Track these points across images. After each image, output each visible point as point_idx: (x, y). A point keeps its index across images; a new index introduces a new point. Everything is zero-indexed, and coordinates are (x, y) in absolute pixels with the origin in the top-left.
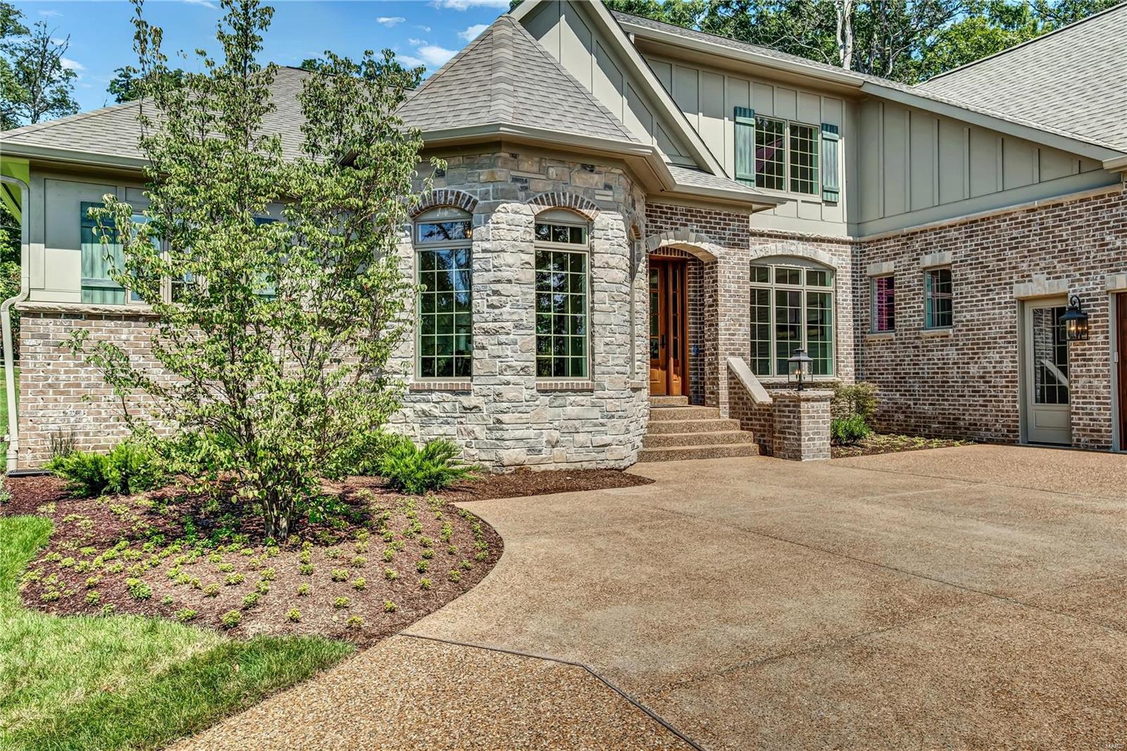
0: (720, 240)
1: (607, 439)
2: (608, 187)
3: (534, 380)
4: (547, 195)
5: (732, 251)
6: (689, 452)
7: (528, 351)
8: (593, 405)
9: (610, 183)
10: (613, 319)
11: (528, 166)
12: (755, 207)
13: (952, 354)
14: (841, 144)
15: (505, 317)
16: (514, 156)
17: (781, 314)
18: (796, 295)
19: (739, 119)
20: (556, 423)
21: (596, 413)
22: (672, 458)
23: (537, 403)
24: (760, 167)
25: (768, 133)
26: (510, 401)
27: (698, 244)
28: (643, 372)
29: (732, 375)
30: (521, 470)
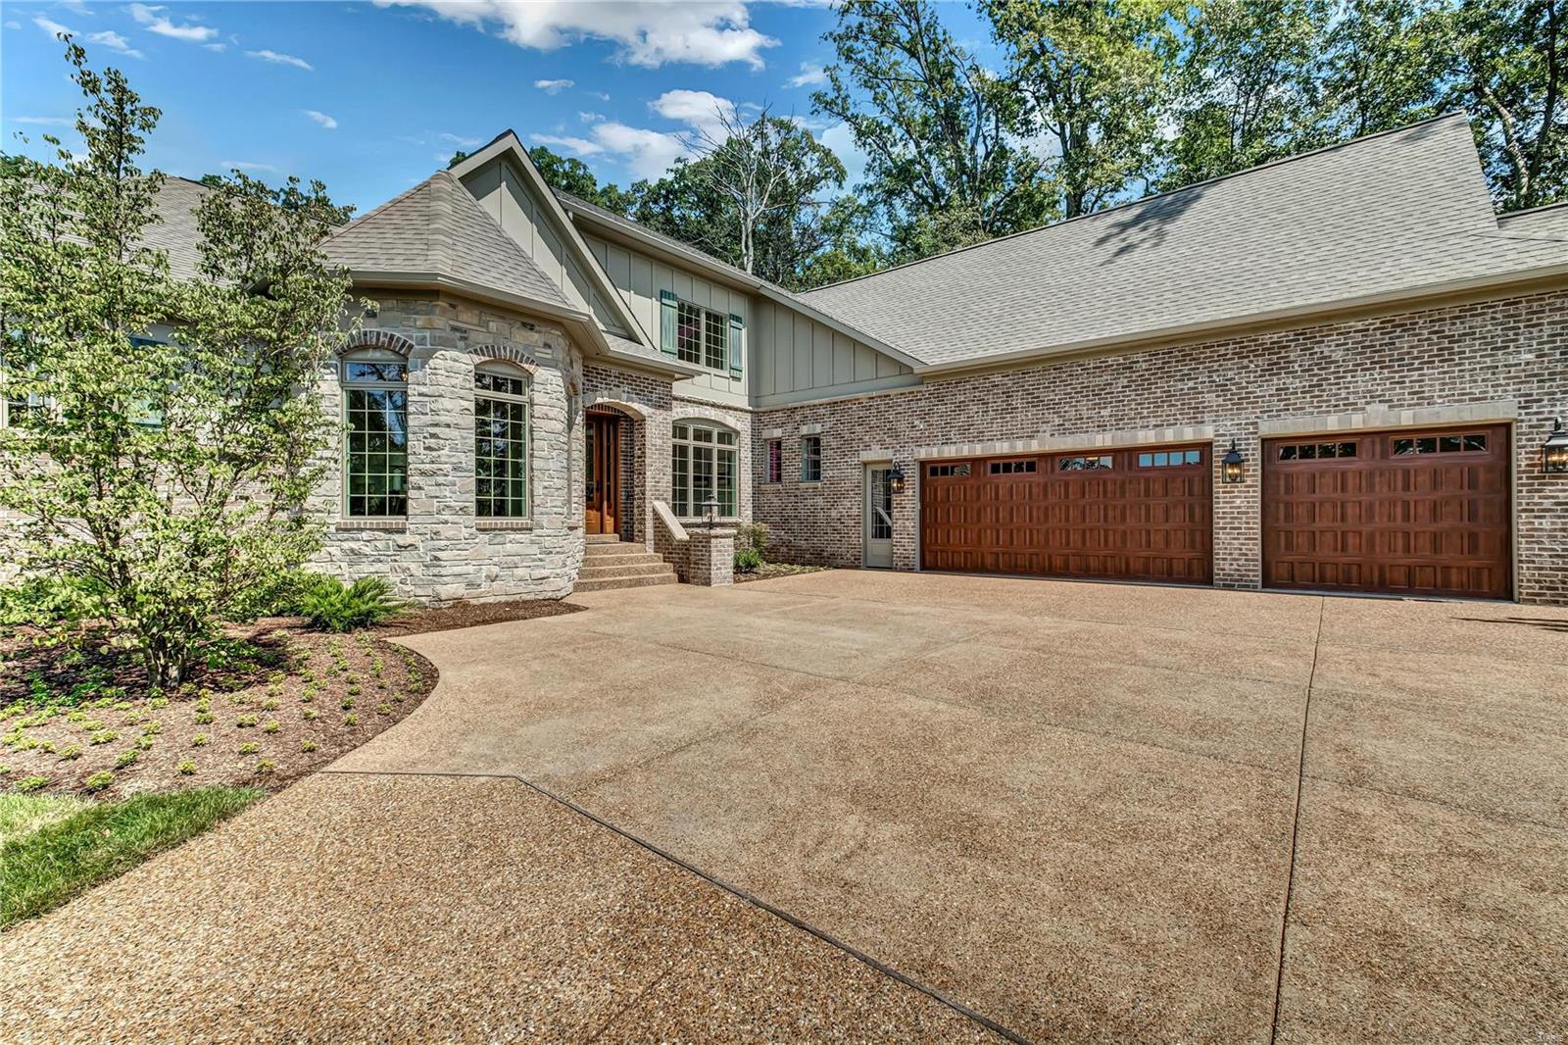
0: (648, 402)
1: (545, 573)
2: (547, 346)
3: (473, 520)
4: (487, 347)
5: (658, 412)
6: (620, 581)
7: (467, 492)
8: (533, 542)
9: (548, 342)
10: (551, 465)
11: (467, 317)
12: (677, 376)
13: (820, 501)
14: (744, 332)
15: (443, 459)
16: (453, 306)
17: (697, 466)
18: (709, 451)
19: (664, 301)
20: (496, 559)
21: (535, 549)
22: (605, 588)
23: (477, 540)
24: (681, 343)
25: (687, 316)
26: (448, 539)
27: (629, 404)
28: (579, 514)
29: (656, 516)
30: (459, 603)
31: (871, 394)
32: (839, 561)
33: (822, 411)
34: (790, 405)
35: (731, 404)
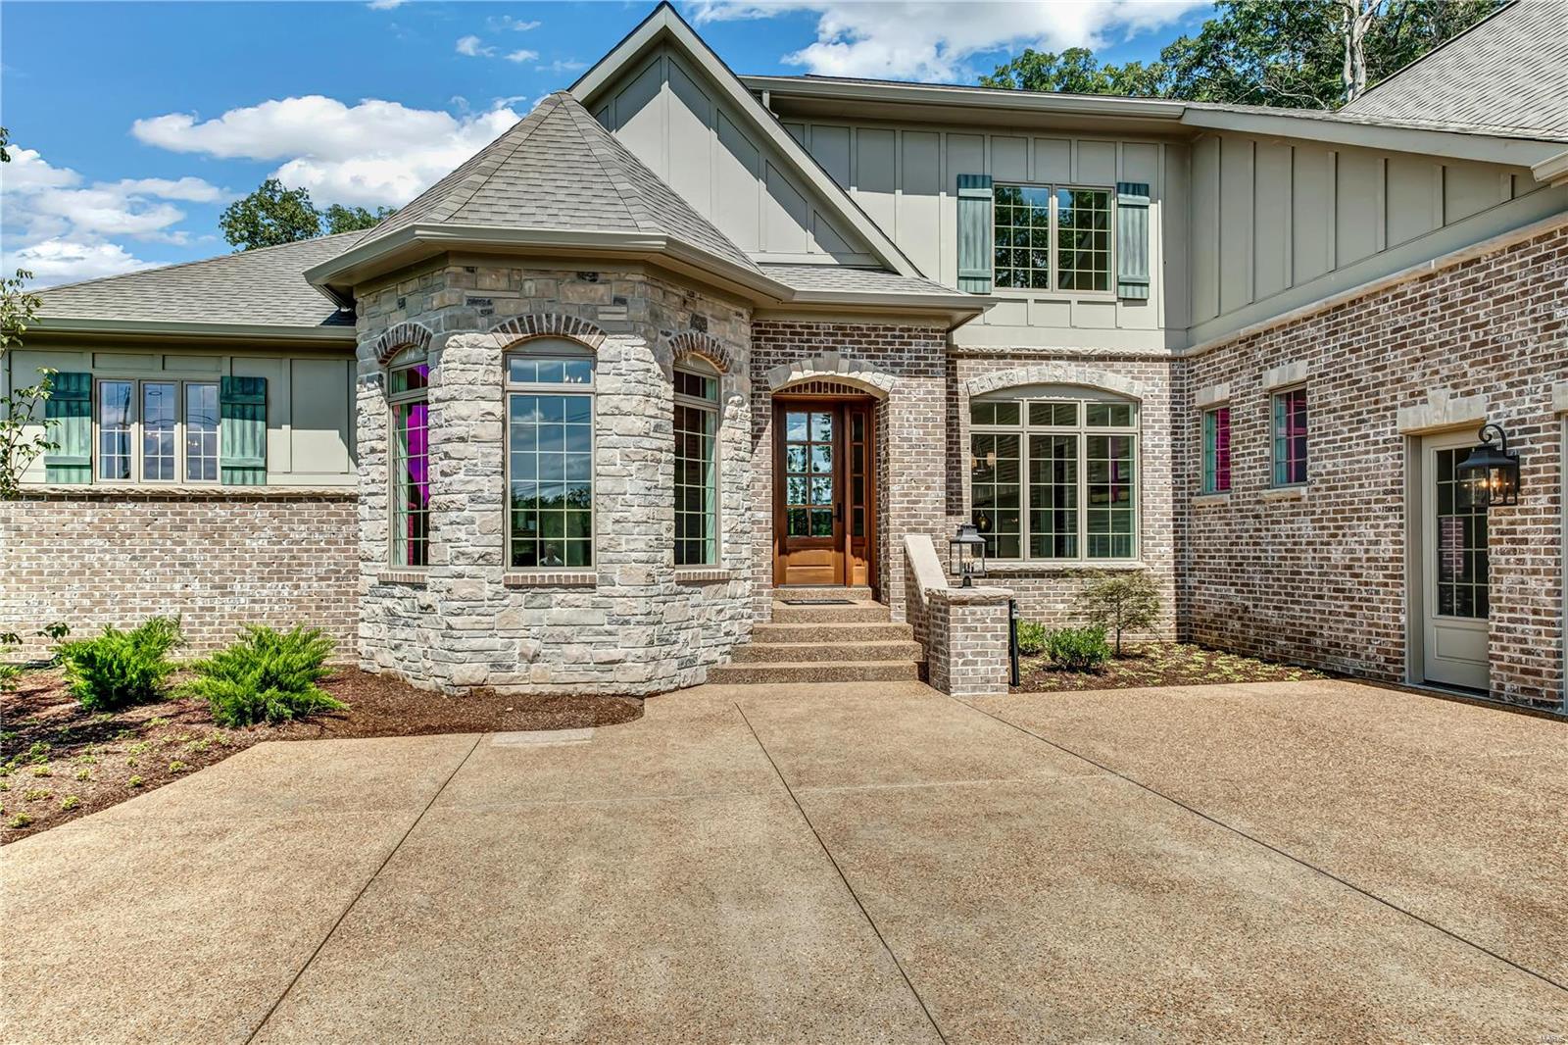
0: (895, 367)
1: (616, 653)
2: (619, 301)
3: (506, 571)
4: (520, 320)
5: (914, 382)
6: (794, 671)
7: (492, 532)
8: (596, 606)
9: (623, 294)
10: (628, 486)
11: (491, 282)
12: (960, 315)
13: (1306, 527)
14: (1155, 211)
15: (455, 487)
16: (471, 270)
17: (1040, 470)
19: (963, 192)
20: (534, 630)
21: (599, 616)
22: (764, 680)
23: (506, 602)
24: (1002, 258)
25: (1018, 207)
26: (464, 599)
27: (854, 375)
28: (735, 557)
29: (908, 559)
30: (479, 692)
31: (1422, 269)
32: (1348, 660)
33: (1310, 331)
34: (1243, 333)
35: (1116, 350)
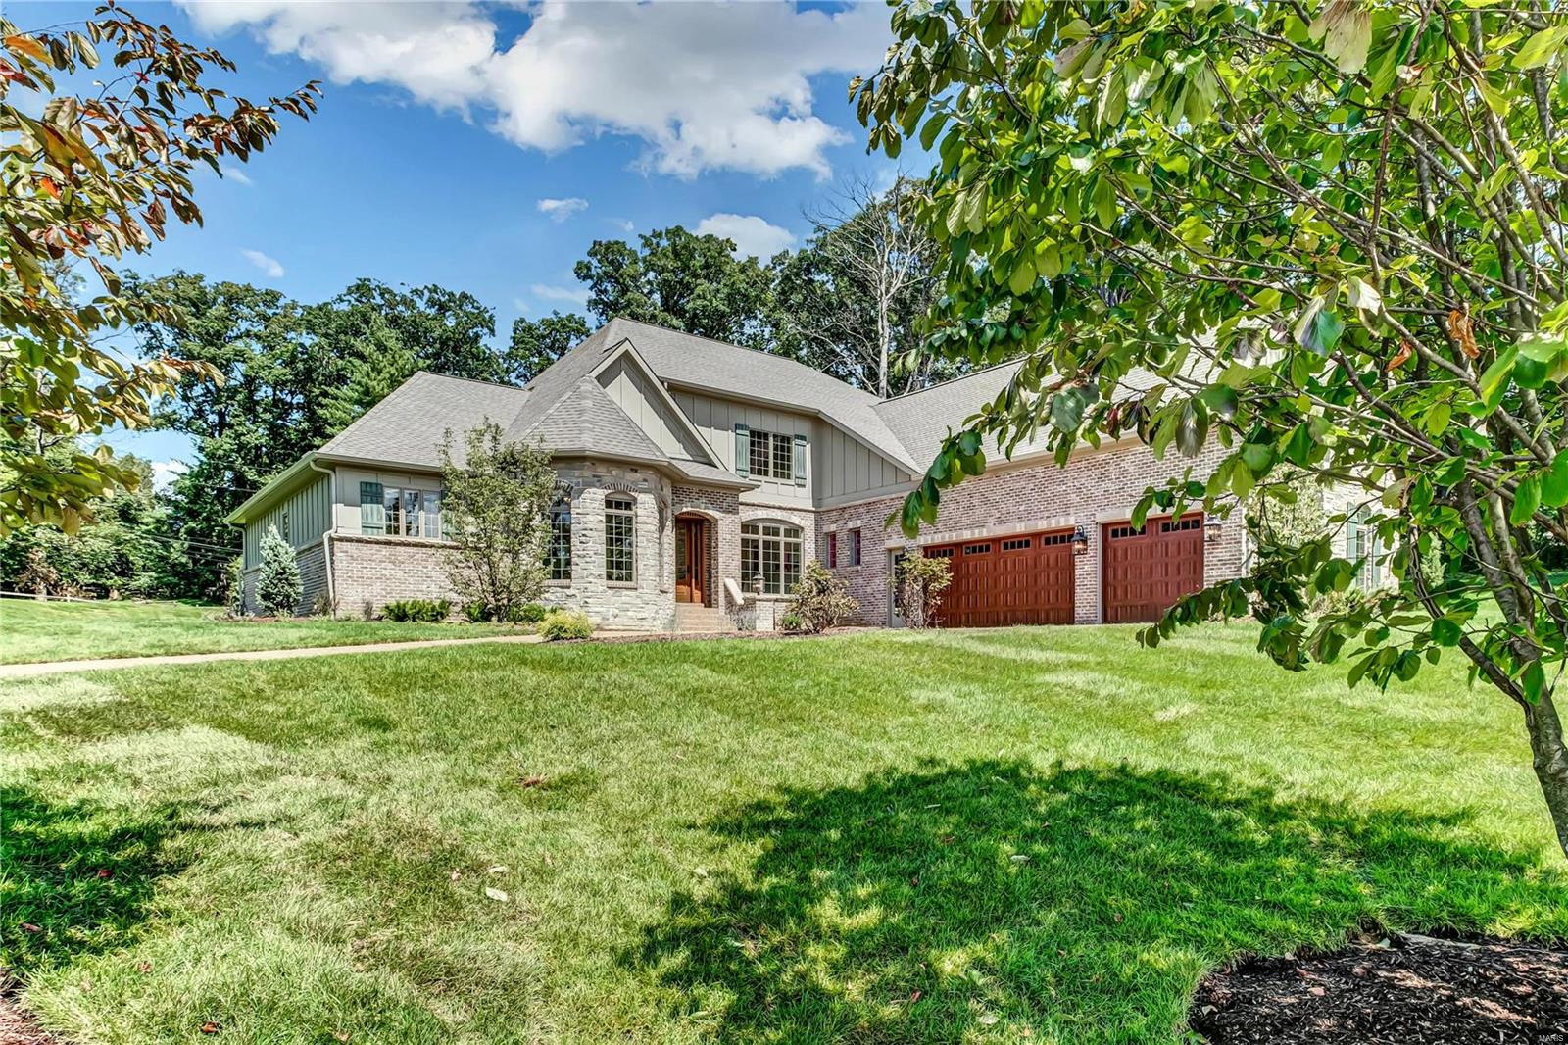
0: (721, 509)
2: (645, 481)
3: (605, 582)
4: (611, 485)
5: (728, 515)
7: (601, 566)
8: (637, 597)
9: (646, 478)
10: (649, 552)
11: (601, 470)
13: (861, 580)
14: (808, 448)
16: (593, 465)
18: (777, 544)
19: (738, 432)
20: (617, 605)
21: (639, 601)
23: (606, 594)
24: (752, 462)
26: (592, 592)
27: (706, 510)
28: (669, 582)
29: (727, 590)
31: (891, 496)
33: (861, 510)
34: (842, 505)
35: (794, 506)
